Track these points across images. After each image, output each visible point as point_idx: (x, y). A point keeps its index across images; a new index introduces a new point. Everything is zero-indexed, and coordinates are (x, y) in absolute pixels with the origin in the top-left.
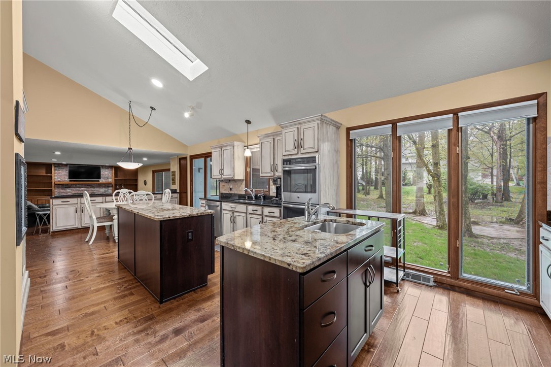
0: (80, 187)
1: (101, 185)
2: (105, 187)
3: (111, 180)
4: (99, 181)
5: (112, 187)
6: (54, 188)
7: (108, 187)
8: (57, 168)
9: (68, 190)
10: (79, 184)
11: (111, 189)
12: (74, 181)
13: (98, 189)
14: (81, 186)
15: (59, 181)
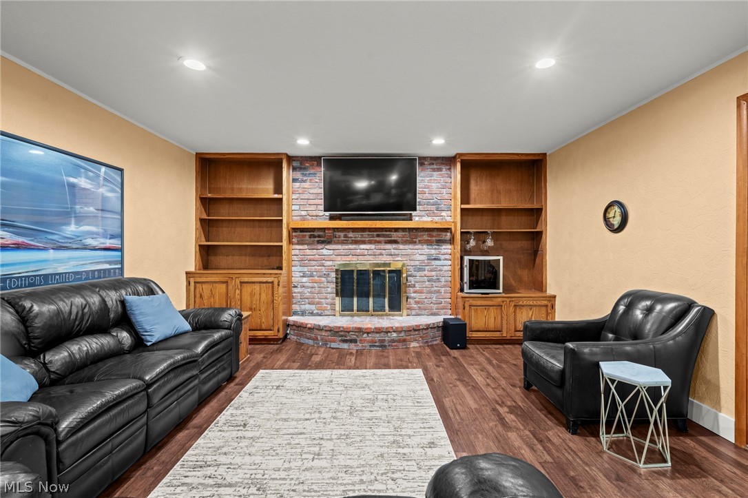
0: (356, 242)
1: (414, 235)
2: (429, 243)
3: (451, 217)
4: (410, 218)
5: (452, 241)
6: (290, 242)
7: (440, 242)
8: (298, 175)
9: (325, 252)
10: (354, 230)
11: (447, 248)
12: (339, 218)
13: (408, 249)
14: (358, 236)
15: (303, 218)
